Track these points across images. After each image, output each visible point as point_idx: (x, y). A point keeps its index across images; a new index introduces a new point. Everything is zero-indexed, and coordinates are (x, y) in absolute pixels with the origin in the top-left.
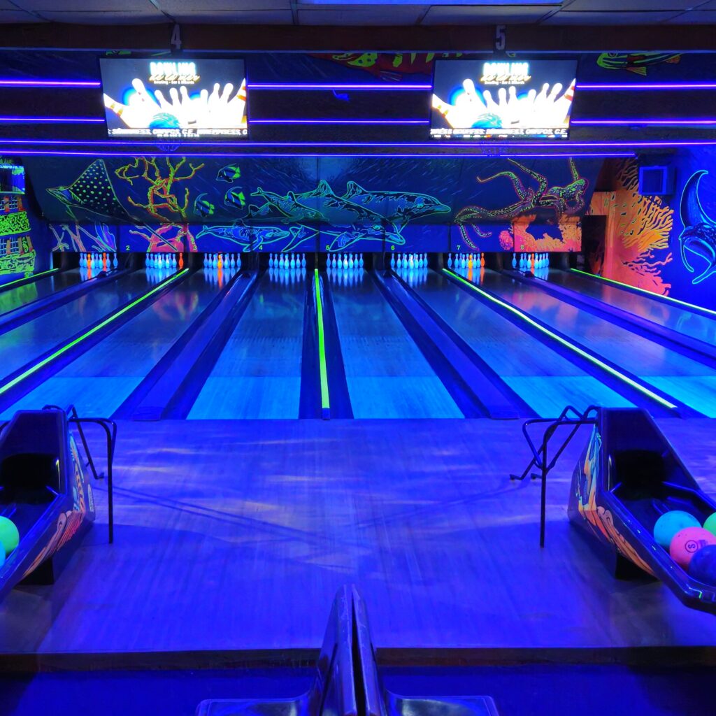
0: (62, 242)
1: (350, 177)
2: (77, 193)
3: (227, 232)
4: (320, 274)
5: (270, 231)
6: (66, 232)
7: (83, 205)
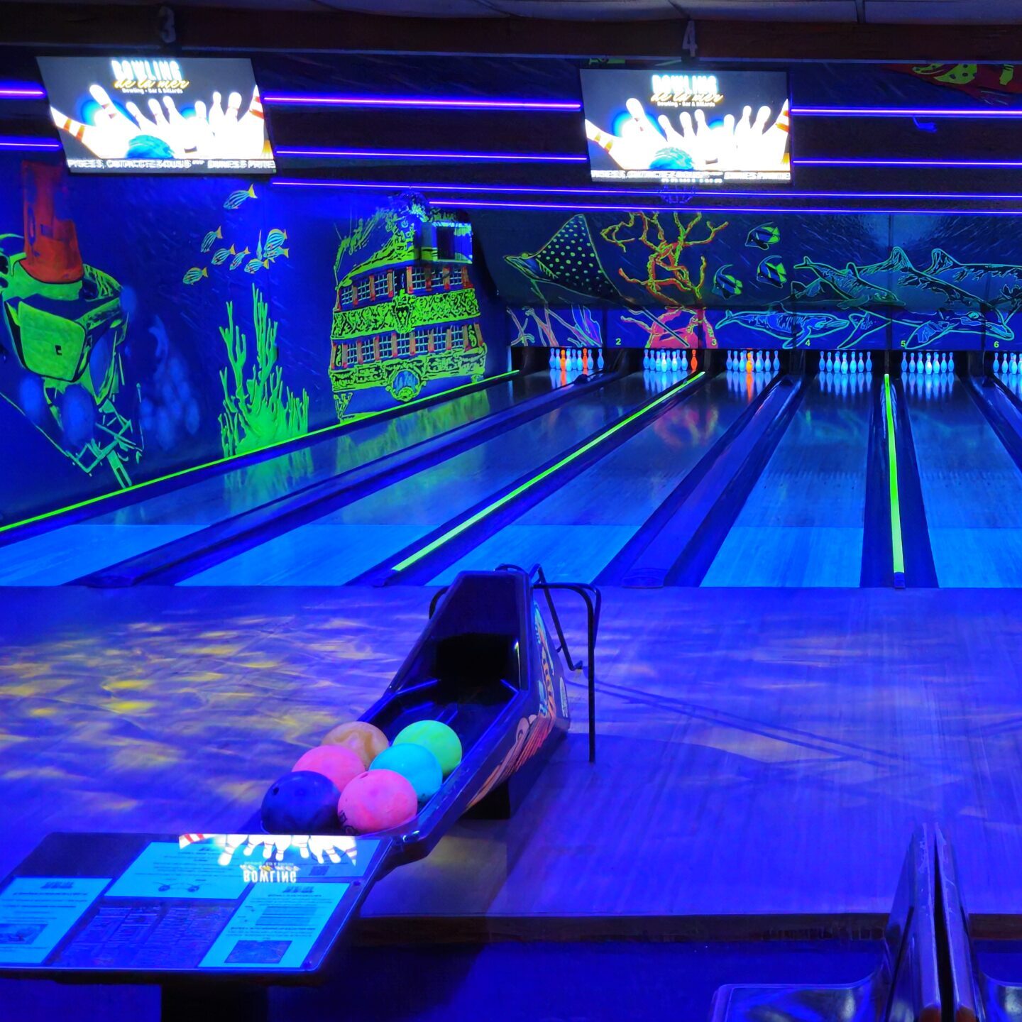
0: (526, 331)
1: (936, 244)
2: (547, 263)
3: (760, 320)
4: (892, 380)
5: (820, 319)
6: (531, 318)
7: (556, 281)
